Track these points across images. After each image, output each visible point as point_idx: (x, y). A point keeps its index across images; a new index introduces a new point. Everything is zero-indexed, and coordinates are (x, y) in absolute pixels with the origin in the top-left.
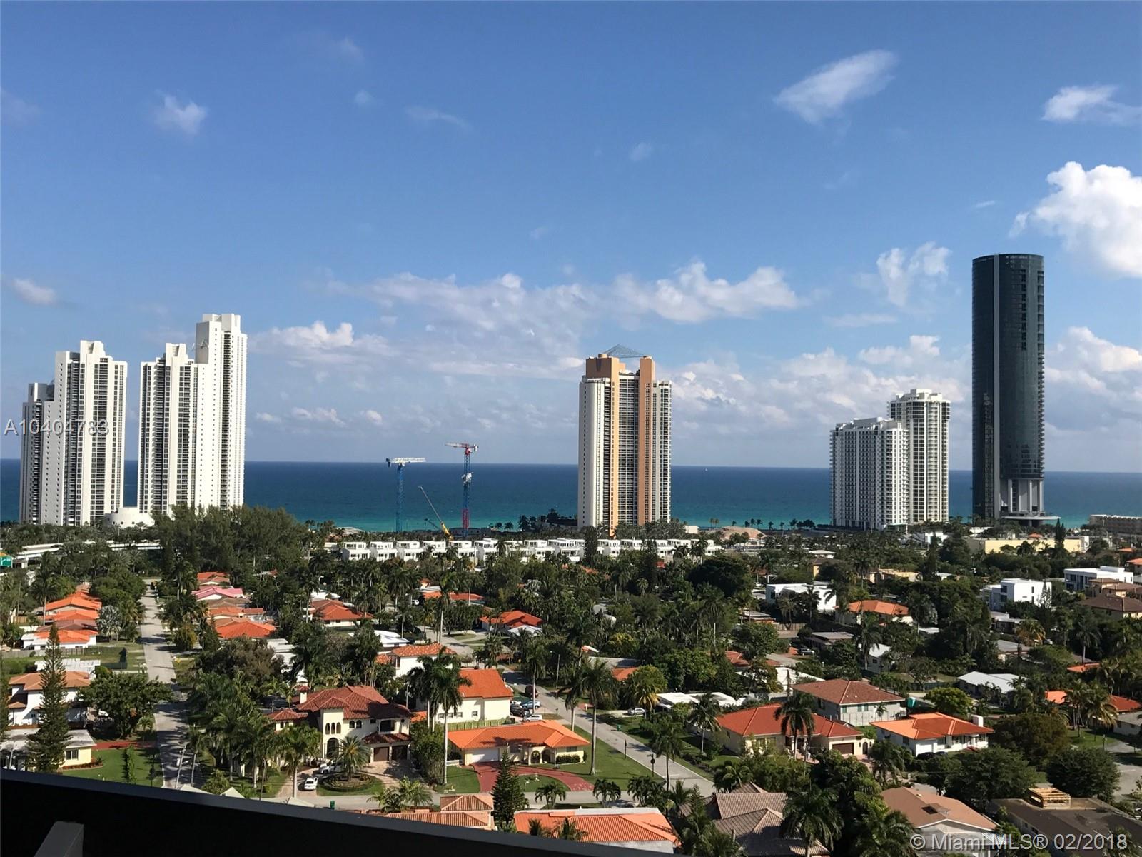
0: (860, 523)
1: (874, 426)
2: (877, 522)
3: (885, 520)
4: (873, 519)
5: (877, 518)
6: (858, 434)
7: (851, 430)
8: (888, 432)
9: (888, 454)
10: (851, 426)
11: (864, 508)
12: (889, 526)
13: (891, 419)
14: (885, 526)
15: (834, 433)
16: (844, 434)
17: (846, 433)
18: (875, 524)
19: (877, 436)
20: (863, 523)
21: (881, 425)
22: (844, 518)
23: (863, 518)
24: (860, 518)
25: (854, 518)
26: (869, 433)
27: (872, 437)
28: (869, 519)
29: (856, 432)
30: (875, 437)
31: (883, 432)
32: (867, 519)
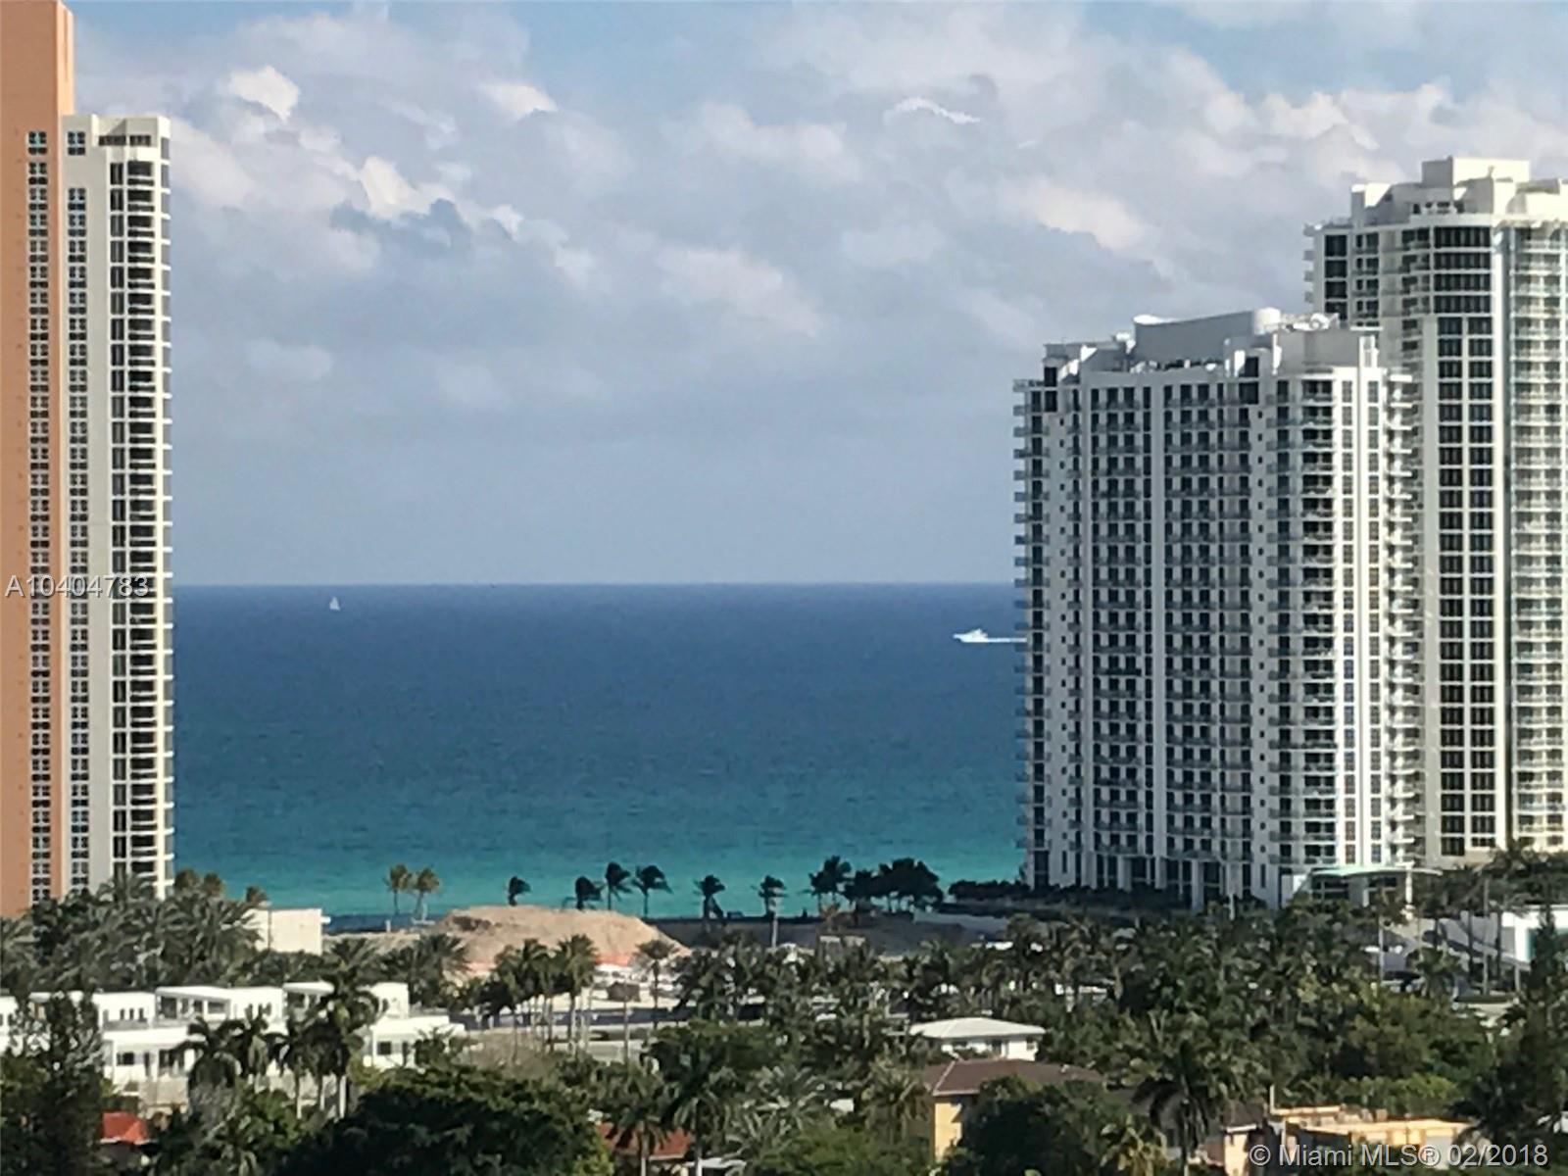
0: (1171, 868)
1: (1240, 359)
2: (1259, 858)
3: (1297, 852)
4: (1234, 846)
5: (1259, 838)
6: (1158, 397)
7: (1119, 381)
8: (1312, 387)
9: (1311, 504)
10: (1122, 359)
11: (1192, 788)
12: (1316, 881)
13: (1324, 320)
14: (1298, 881)
15: (1036, 396)
16: (1085, 400)
17: (1095, 393)
18: (1247, 870)
19: (1253, 410)
20: (1187, 866)
21: (1277, 352)
22: (1088, 841)
23: (1189, 844)
24: (1171, 842)
25: (1142, 841)
26: (1213, 392)
27: (1231, 413)
28: (1216, 846)
29: (1147, 391)
30: (1244, 413)
31: (1283, 386)
32: (1206, 845)
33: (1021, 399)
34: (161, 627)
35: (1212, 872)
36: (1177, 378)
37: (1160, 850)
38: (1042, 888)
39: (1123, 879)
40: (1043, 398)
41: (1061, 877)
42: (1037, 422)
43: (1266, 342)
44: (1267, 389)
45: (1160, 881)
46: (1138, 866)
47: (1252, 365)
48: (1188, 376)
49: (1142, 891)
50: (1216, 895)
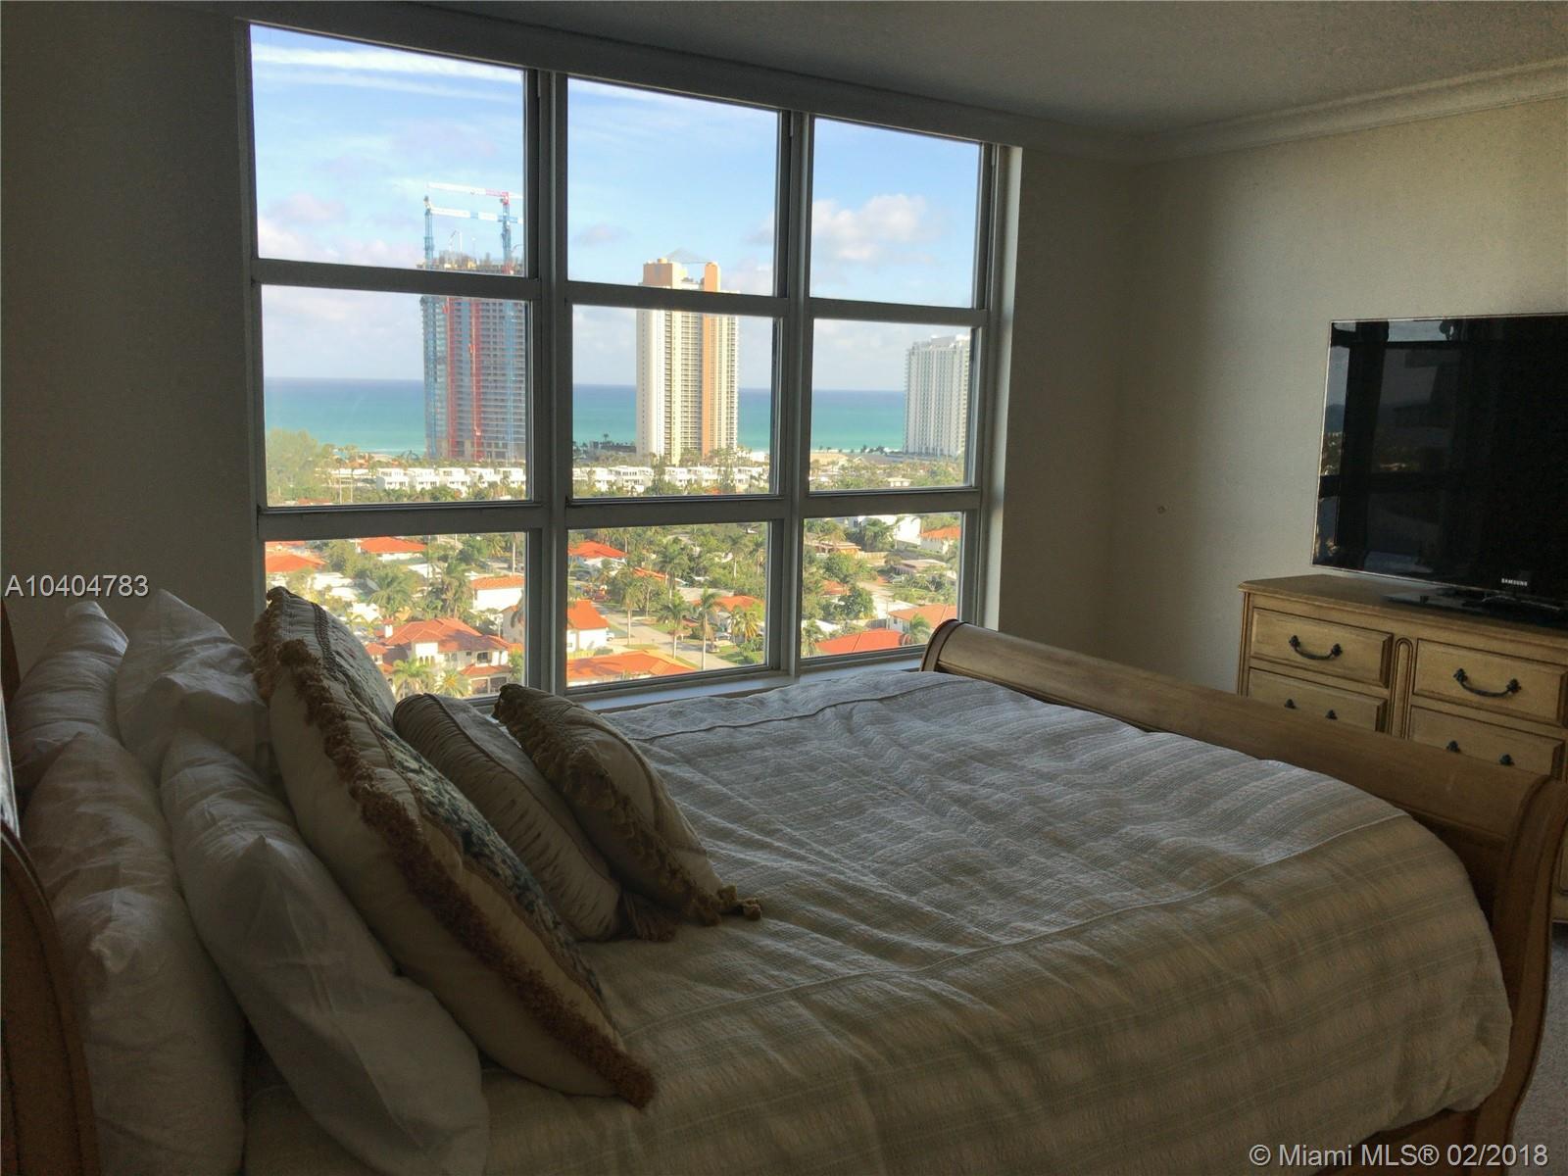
0: (934, 449)
1: (953, 345)
2: (952, 447)
4: (947, 445)
5: (952, 443)
7: (928, 350)
10: (929, 344)
11: (939, 433)
14: (959, 452)
15: (910, 352)
17: (922, 354)
18: (947, 450)
19: (955, 356)
20: (937, 449)
21: (960, 344)
22: (917, 443)
23: (937, 444)
24: (934, 443)
25: (928, 443)
26: (947, 353)
27: (950, 357)
28: (943, 445)
29: (933, 354)
30: (953, 357)
31: (961, 352)
32: (941, 445)
33: (907, 353)
34: (736, 396)
35: (941, 450)
36: (940, 349)
37: (931, 446)
38: (907, 452)
39: (924, 451)
40: (912, 353)
41: (911, 450)
42: (910, 358)
43: (958, 342)
44: (958, 352)
45: (931, 451)
46: (927, 448)
47: (955, 347)
48: (943, 349)
49: (927, 454)
50: (942, 454)
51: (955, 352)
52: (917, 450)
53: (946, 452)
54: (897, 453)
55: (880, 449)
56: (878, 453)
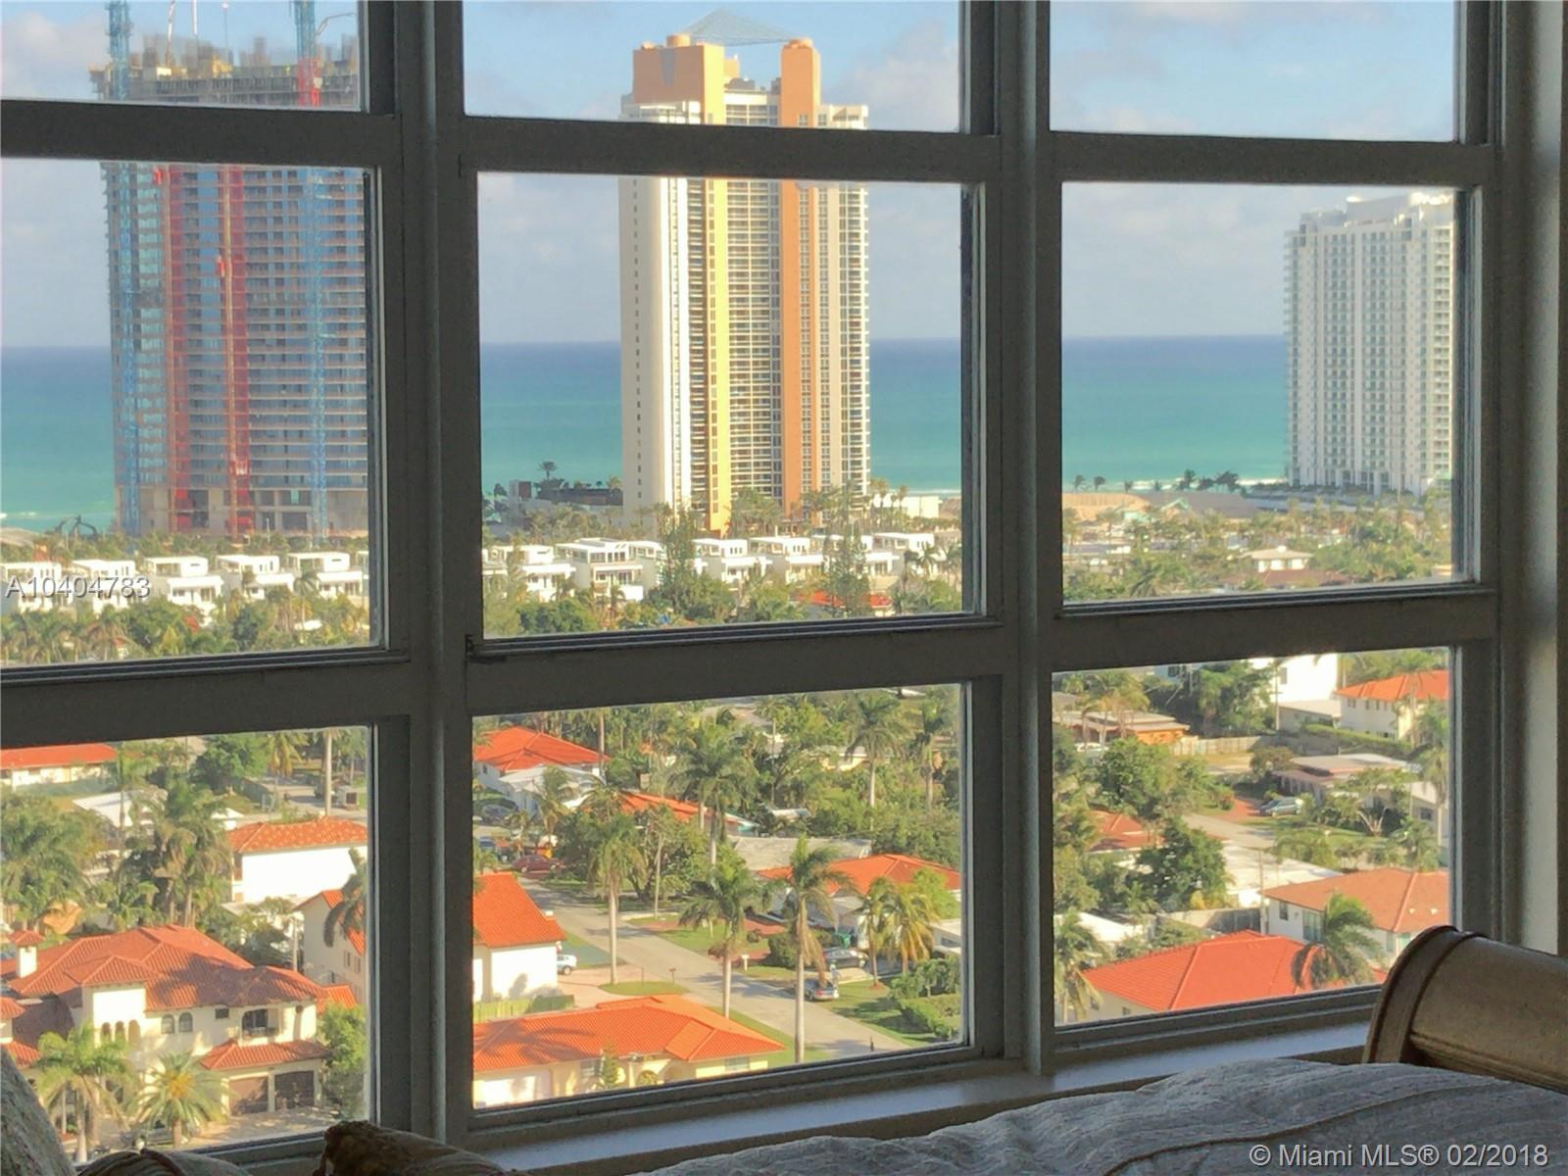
2: (1410, 471)
3: (1431, 464)
4: (1397, 464)
5: (1410, 460)
6: (1359, 239)
7: (1338, 231)
8: (1438, 233)
9: (1438, 292)
10: (1340, 219)
12: (1439, 482)
14: (1430, 481)
15: (1295, 239)
16: (1321, 242)
17: (1326, 238)
18: (1403, 477)
19: (1408, 245)
20: (1372, 475)
21: (1421, 215)
22: (1321, 463)
23: (1373, 464)
24: (1364, 462)
25: (1348, 462)
26: (1388, 236)
27: (1397, 246)
28: (1387, 464)
29: (1353, 236)
30: (1404, 248)
32: (1382, 464)
33: (1288, 240)
34: (864, 358)
35: (1385, 477)
36: (1369, 230)
37: (1358, 467)
38: (1297, 486)
39: (1339, 481)
40: (1299, 241)
41: (1306, 480)
42: (1295, 252)
43: (1415, 209)
44: (1416, 233)
45: (1358, 482)
46: (1347, 475)
47: (1408, 222)
48: (1377, 228)
49: (1349, 488)
50: (1386, 489)
51: (1408, 236)
52: (1321, 480)
53: (1395, 482)
54: (1273, 487)
55: (1229, 479)
56: (1223, 489)
